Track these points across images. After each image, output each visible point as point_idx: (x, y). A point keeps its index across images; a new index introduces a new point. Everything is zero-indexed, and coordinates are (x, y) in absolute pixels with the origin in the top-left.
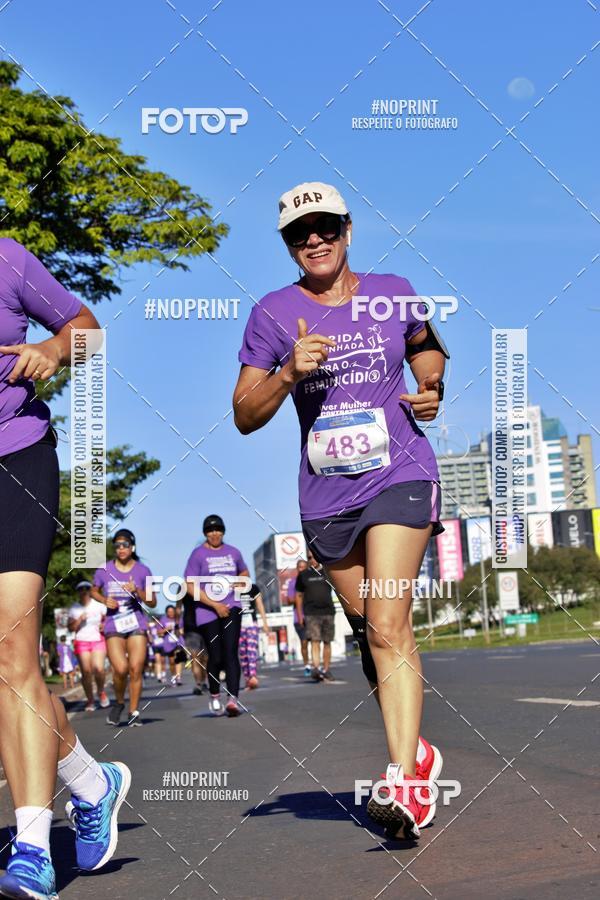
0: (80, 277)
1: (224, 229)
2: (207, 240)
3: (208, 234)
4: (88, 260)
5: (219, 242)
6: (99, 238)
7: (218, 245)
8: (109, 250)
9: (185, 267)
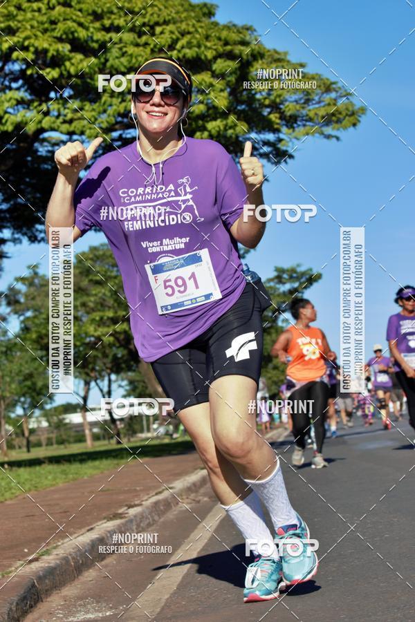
0: (266, 149)
1: (363, 110)
2: (352, 118)
3: (353, 114)
4: (271, 137)
5: (359, 119)
6: (278, 121)
7: (359, 121)
8: (284, 129)
9: (338, 139)
